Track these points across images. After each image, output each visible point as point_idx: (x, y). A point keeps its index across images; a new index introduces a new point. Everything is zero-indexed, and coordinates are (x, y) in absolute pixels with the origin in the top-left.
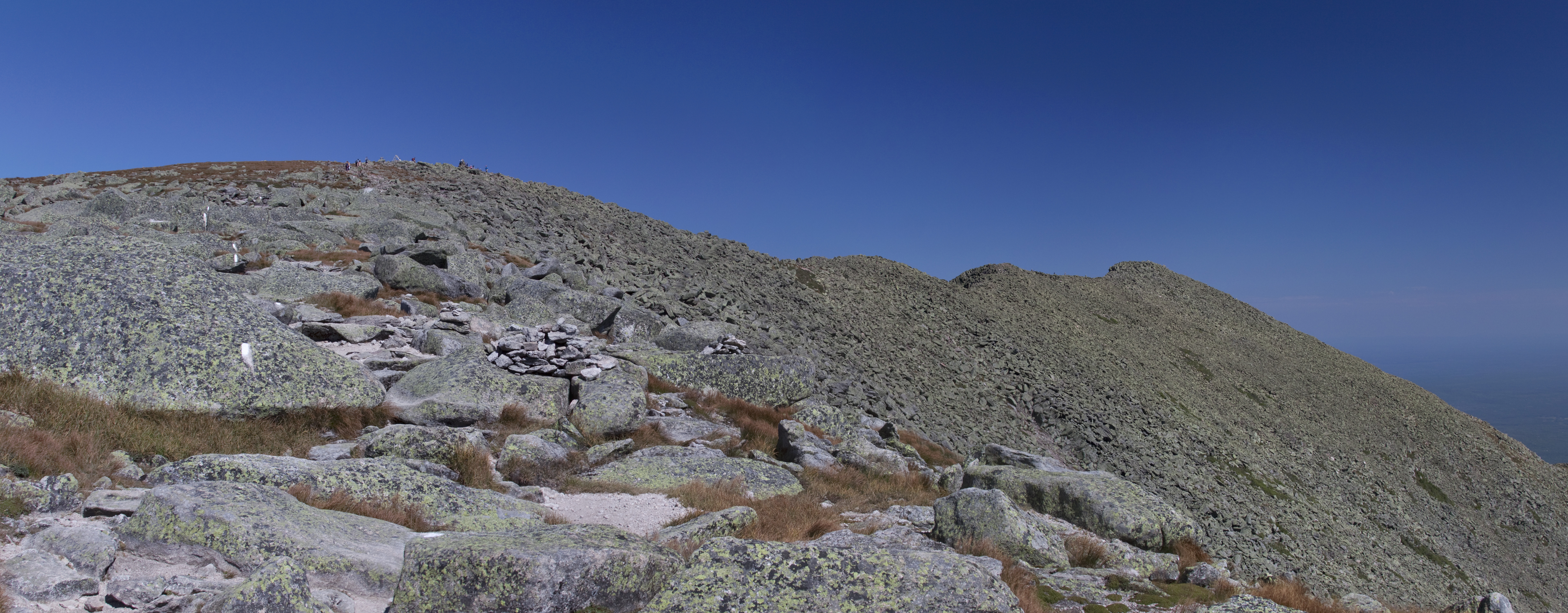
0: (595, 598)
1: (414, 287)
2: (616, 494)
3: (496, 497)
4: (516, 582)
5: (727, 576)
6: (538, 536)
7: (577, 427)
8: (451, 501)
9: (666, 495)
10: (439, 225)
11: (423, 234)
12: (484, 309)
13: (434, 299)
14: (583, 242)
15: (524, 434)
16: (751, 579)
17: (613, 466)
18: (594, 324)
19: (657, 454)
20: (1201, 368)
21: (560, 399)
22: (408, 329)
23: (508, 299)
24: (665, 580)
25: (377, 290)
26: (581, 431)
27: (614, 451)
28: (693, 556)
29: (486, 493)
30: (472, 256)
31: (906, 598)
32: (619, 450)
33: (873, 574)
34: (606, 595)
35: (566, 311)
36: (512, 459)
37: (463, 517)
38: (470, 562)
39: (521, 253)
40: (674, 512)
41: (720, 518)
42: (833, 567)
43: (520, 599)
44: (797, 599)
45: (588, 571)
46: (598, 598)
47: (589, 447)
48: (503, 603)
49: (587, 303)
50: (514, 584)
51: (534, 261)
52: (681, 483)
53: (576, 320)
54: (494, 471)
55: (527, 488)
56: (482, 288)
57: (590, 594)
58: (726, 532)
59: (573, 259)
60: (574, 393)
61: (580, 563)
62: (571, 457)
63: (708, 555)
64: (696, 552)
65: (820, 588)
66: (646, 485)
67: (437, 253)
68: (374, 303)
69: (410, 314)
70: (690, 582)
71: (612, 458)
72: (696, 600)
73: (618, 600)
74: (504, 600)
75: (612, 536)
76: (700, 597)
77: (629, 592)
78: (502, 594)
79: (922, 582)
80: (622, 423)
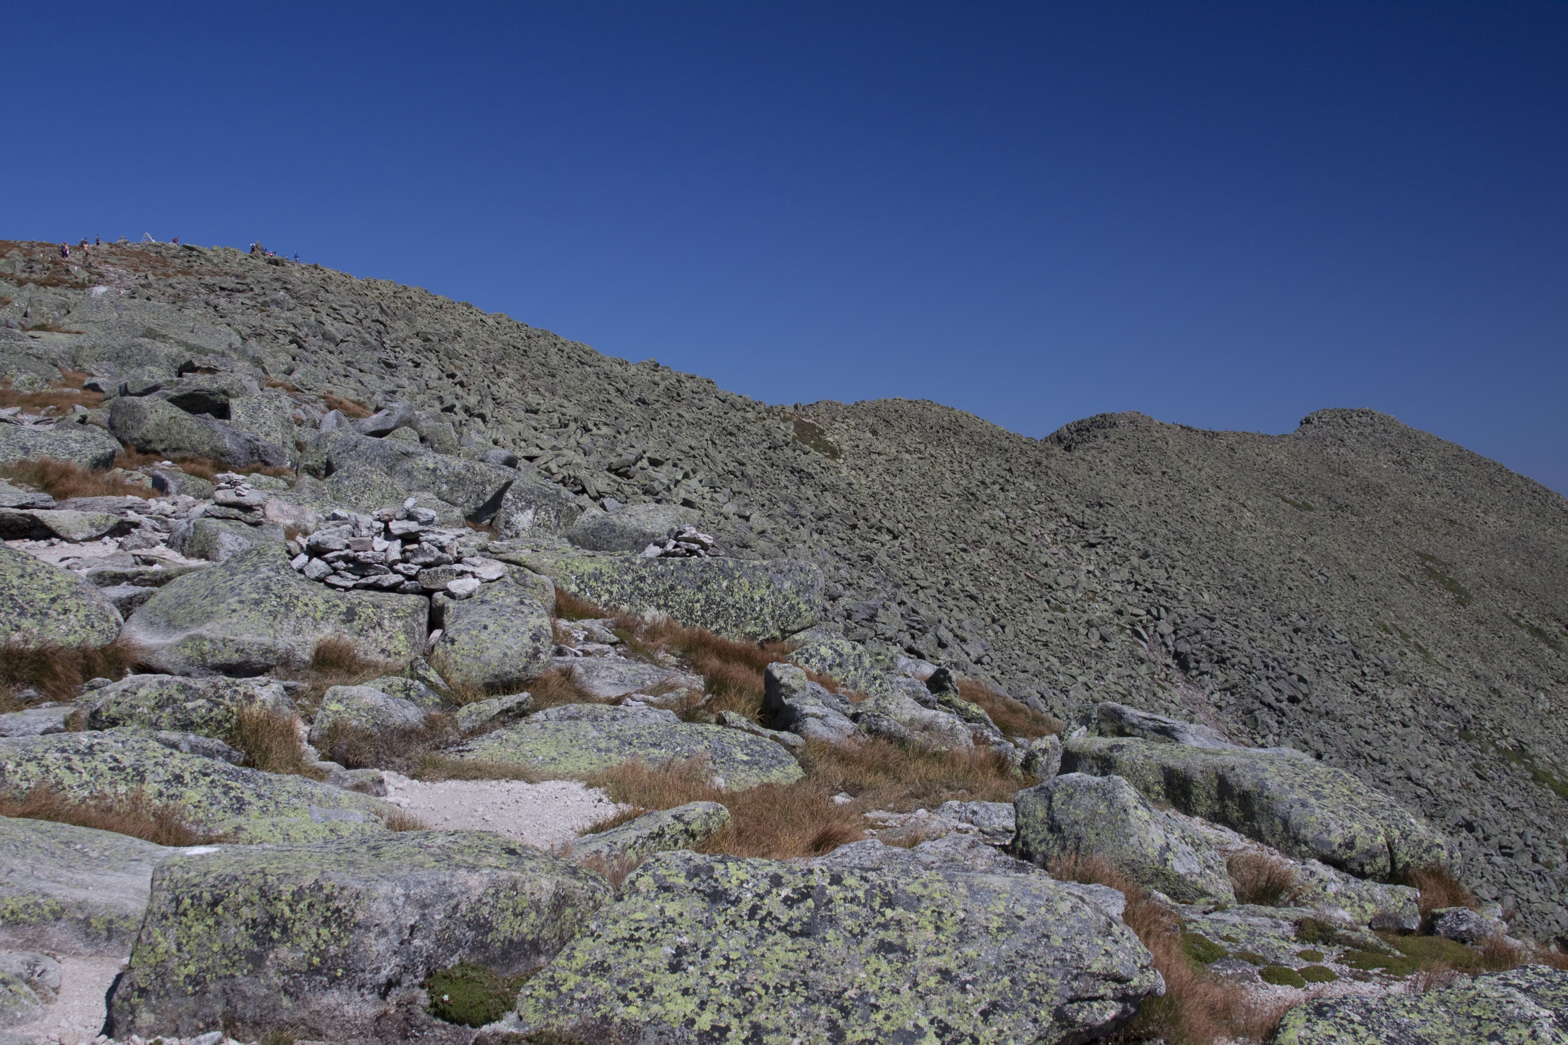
0: (467, 951)
1: (175, 450)
2: (503, 782)
3: (308, 788)
4: (339, 926)
5: (681, 915)
6: (376, 851)
7: (441, 674)
8: (233, 794)
9: (584, 784)
10: (217, 349)
11: (190, 363)
12: (291, 485)
13: (206, 469)
14: (452, 376)
15: (355, 684)
16: (720, 920)
17: (499, 737)
18: (470, 508)
19: (570, 718)
20: (1452, 585)
21: (413, 628)
22: (163, 518)
23: (329, 469)
24: (581, 920)
25: (113, 455)
26: (447, 681)
27: (501, 713)
28: (627, 881)
29: (292, 781)
30: (270, 399)
31: (970, 951)
32: (508, 710)
33: (916, 912)
34: (485, 946)
35: (424, 488)
36: (335, 725)
37: (252, 819)
38: (263, 894)
39: (352, 395)
40: (597, 810)
41: (670, 820)
42: (852, 900)
43: (345, 954)
44: (794, 951)
45: (456, 907)
46: (472, 950)
47: (460, 705)
48: (316, 960)
49: (457, 475)
50: (335, 929)
51: (373, 407)
52: (608, 764)
53: (440, 502)
54: (305, 746)
55: (358, 772)
56: (287, 451)
57: (459, 944)
58: (681, 843)
59: (437, 404)
60: (435, 620)
61: (444, 893)
62: (431, 723)
63: (651, 880)
64: (632, 875)
65: (830, 934)
66: (552, 768)
67: (213, 394)
68: (108, 475)
69: (168, 494)
70: (622, 924)
71: (497, 724)
72: (632, 953)
73: (505, 954)
74: (318, 955)
75: (496, 849)
76: (637, 948)
77: (523, 941)
78: (316, 946)
79: (996, 925)
80: (513, 667)
